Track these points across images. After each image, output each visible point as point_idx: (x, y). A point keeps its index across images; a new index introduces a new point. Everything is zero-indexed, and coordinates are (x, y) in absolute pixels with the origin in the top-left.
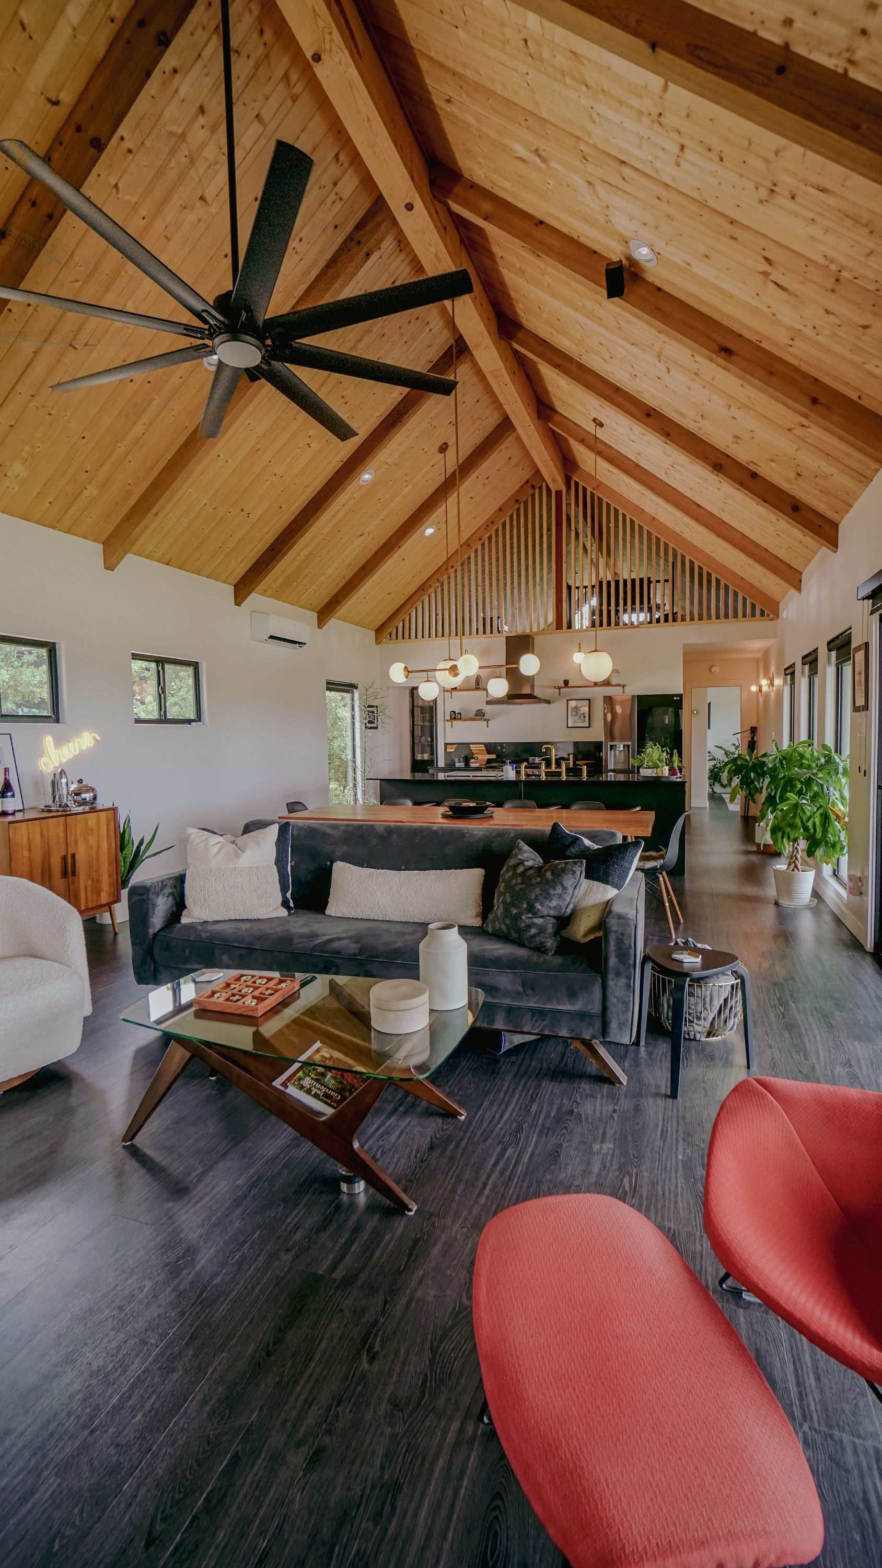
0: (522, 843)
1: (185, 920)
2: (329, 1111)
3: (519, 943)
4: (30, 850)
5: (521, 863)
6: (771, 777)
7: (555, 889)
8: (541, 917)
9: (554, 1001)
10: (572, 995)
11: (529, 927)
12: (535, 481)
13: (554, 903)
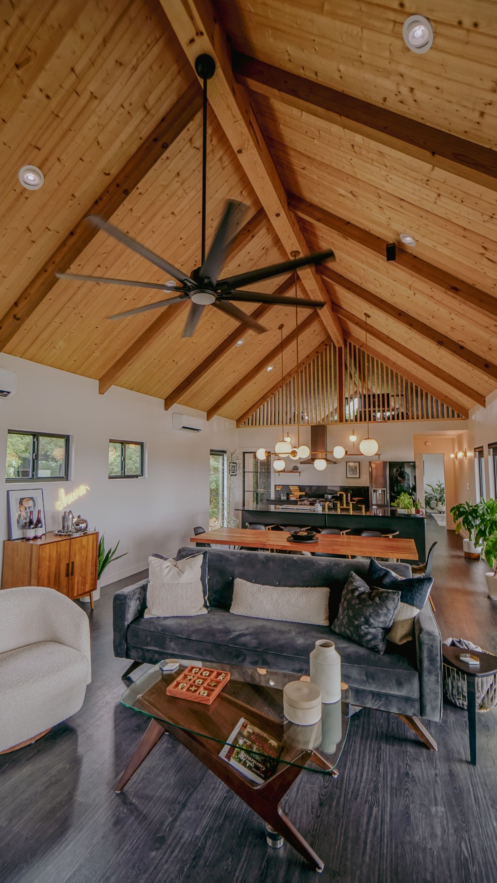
0: (354, 574)
1: (146, 616)
2: (260, 781)
3: (359, 643)
4: (49, 561)
5: (357, 589)
6: (481, 518)
7: (382, 610)
8: (373, 628)
9: (388, 688)
10: (400, 684)
11: (367, 634)
12: (328, 341)
13: (382, 619)
